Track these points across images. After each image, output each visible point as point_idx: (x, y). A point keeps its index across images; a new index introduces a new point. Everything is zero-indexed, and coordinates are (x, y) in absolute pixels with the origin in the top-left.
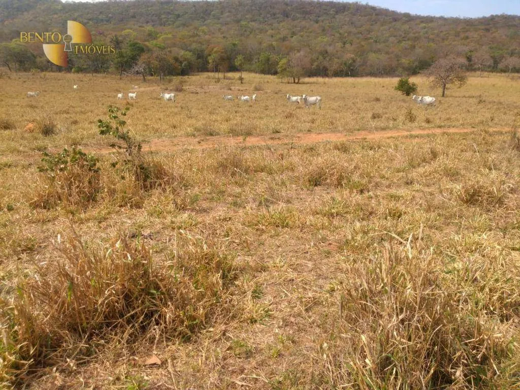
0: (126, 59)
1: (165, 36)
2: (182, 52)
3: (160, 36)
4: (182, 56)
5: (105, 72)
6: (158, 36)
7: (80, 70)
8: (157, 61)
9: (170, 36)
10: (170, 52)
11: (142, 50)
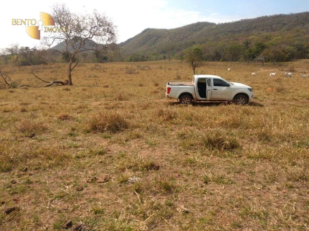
0: (253, 53)
1: (276, 38)
2: (288, 47)
3: (273, 38)
4: (288, 49)
5: (238, 60)
6: (272, 38)
7: (224, 60)
8: (273, 53)
9: (279, 37)
10: (280, 47)
11: (263, 47)
